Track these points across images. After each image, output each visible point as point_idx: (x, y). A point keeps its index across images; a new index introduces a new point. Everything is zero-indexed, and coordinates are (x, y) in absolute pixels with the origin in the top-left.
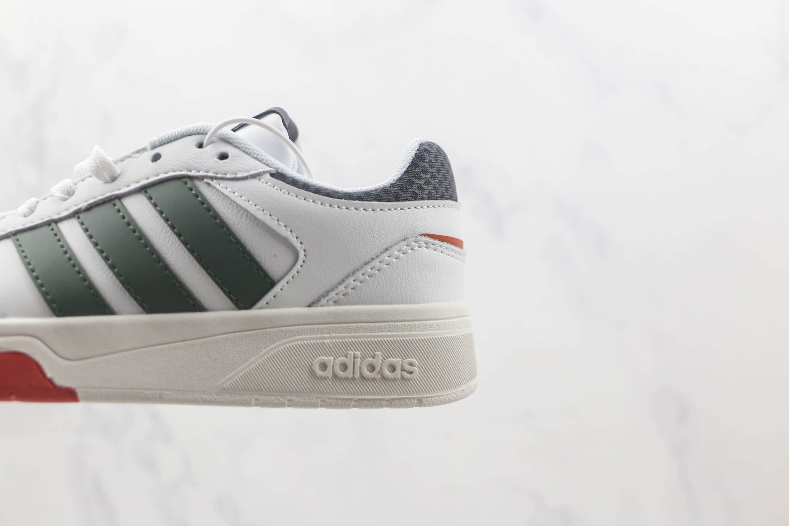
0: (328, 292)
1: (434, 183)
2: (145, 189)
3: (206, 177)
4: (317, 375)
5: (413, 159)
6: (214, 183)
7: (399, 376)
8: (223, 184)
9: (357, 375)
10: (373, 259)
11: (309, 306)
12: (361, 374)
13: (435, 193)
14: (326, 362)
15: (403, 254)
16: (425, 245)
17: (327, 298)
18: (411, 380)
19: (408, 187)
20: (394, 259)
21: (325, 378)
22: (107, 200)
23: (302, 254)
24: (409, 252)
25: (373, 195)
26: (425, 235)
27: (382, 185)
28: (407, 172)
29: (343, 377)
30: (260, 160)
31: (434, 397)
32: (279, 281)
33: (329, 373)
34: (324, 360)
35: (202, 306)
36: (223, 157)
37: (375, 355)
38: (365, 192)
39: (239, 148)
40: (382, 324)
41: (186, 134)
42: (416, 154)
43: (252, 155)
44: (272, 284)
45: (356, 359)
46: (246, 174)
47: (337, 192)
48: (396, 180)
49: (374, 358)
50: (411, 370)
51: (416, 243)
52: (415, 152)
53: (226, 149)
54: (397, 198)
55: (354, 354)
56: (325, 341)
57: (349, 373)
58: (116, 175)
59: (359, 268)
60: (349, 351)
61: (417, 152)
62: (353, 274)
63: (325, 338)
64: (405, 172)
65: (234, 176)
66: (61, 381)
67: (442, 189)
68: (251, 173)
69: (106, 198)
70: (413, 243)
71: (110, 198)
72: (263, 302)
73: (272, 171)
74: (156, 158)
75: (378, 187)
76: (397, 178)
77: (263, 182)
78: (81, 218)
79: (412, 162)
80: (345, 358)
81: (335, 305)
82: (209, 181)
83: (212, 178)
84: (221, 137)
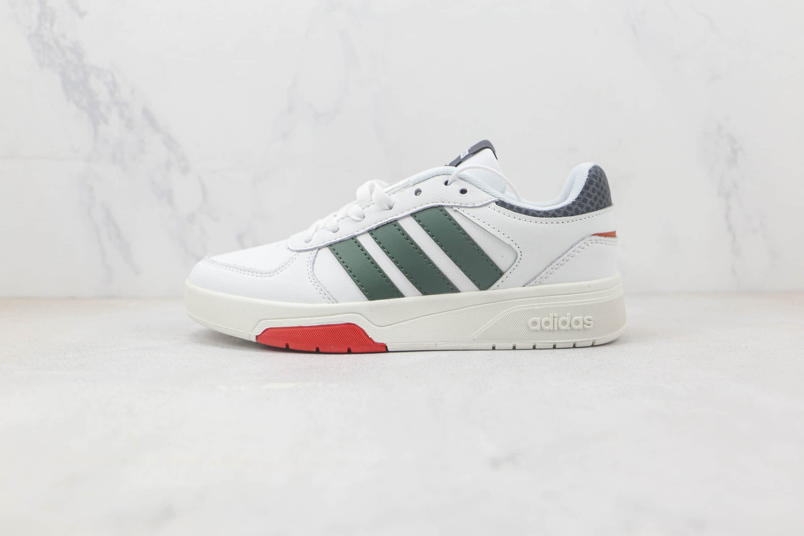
0: (535, 277)
1: (599, 198)
2: (414, 215)
3: (454, 206)
4: (531, 329)
5: (586, 183)
6: (460, 210)
7: (582, 328)
8: (467, 210)
9: (556, 328)
10: (564, 254)
11: (524, 286)
12: (558, 327)
13: (600, 205)
14: (536, 321)
15: (582, 249)
16: (595, 241)
17: (535, 281)
18: (589, 329)
19: (583, 204)
20: (577, 253)
21: (536, 331)
22: (389, 222)
23: (519, 254)
24: (586, 247)
25: (562, 212)
26: (595, 235)
27: (566, 203)
28: (582, 193)
29: (547, 329)
30: (488, 192)
31: (603, 338)
32: (506, 271)
33: (538, 327)
34: (536, 319)
35: (458, 289)
36: (463, 191)
37: (566, 315)
38: (556, 209)
39: (472, 184)
40: (571, 295)
41: (436, 175)
42: (587, 179)
43: (481, 189)
44: (501, 274)
45: (555, 318)
46: (481, 204)
47: (538, 212)
48: (575, 199)
49: (566, 317)
50: (589, 323)
51: (590, 241)
52: (586, 178)
53: (464, 186)
54: (577, 213)
55: (554, 315)
56: (535, 308)
57: (550, 327)
58: (392, 204)
59: (555, 261)
60: (550, 313)
61: (588, 177)
62: (551, 265)
63: (536, 306)
64: (581, 192)
65: (472, 205)
66: (377, 339)
67: (604, 201)
68: (484, 203)
69: (388, 221)
70: (588, 241)
71: (392, 221)
72: (495, 286)
73: (496, 200)
74: (418, 192)
75: (564, 205)
76: (576, 197)
77: (492, 209)
78: (373, 234)
79: (585, 185)
80: (548, 318)
81: (540, 285)
82: (457, 209)
83: (457, 206)
84: (459, 176)
